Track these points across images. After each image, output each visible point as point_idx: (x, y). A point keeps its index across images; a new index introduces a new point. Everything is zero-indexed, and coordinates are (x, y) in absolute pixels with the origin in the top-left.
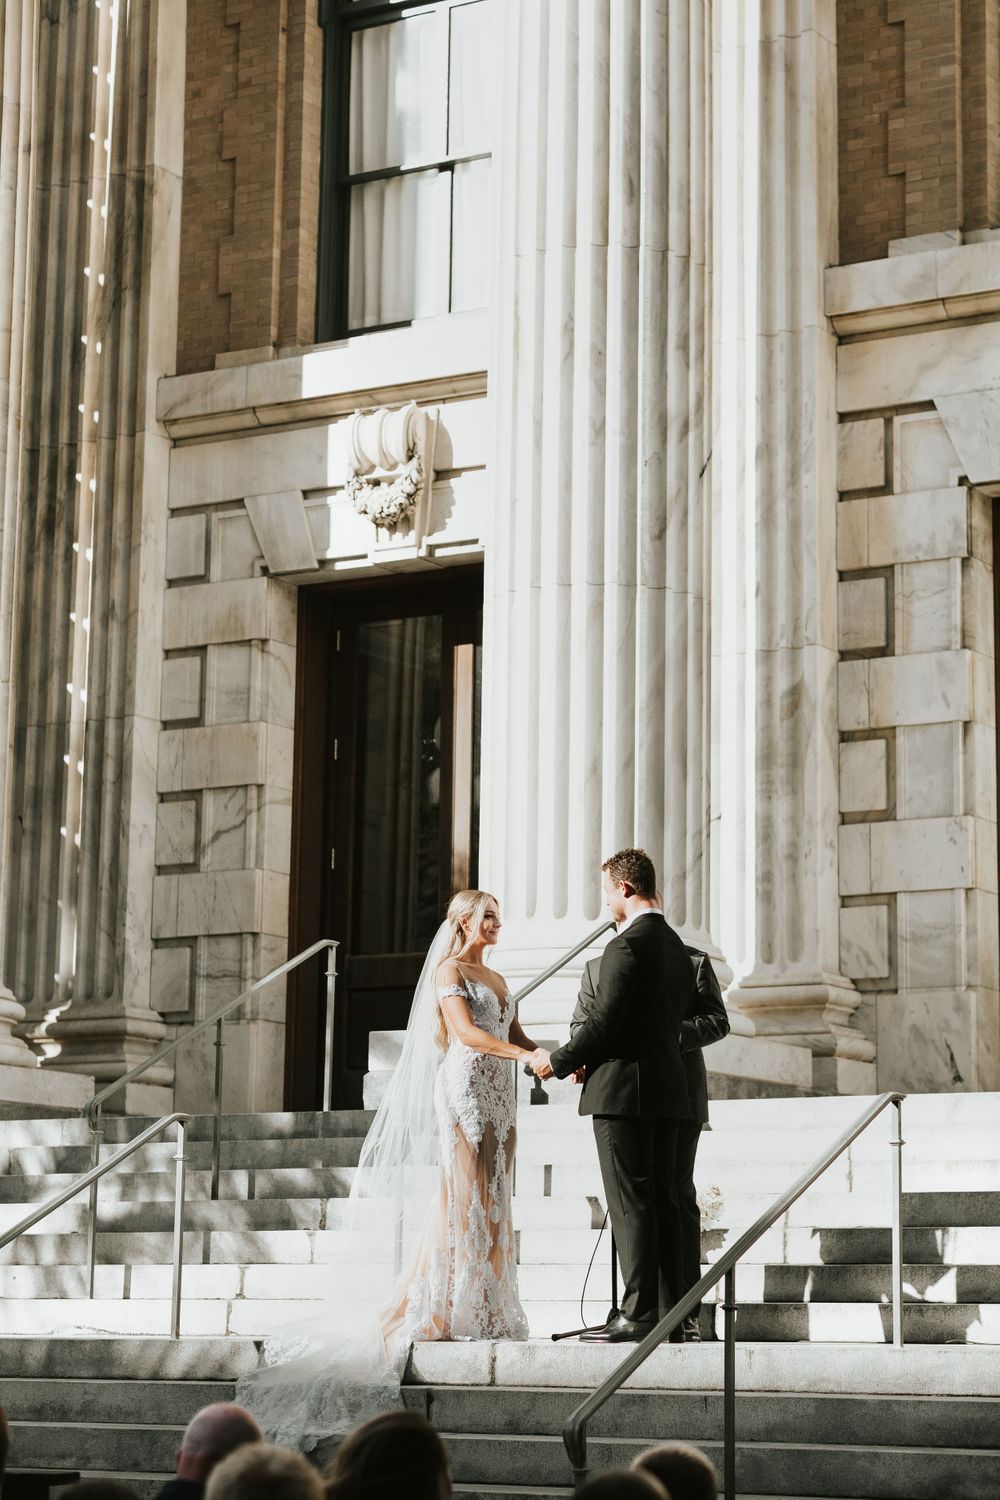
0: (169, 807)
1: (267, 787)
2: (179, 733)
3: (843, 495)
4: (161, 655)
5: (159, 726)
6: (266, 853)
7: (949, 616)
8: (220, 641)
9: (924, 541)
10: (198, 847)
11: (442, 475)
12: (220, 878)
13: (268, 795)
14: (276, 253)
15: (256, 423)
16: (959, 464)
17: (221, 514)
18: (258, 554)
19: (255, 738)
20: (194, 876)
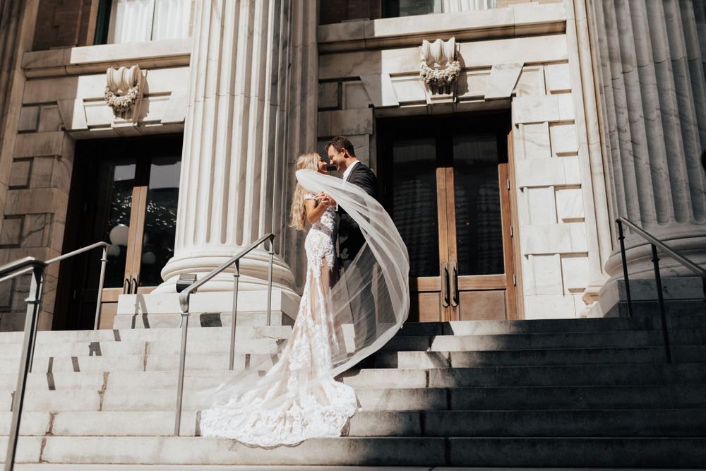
0: (9, 221)
1: (55, 215)
2: (17, 191)
3: (320, 110)
4: (12, 160)
5: (8, 188)
6: (52, 242)
7: (365, 156)
8: (40, 155)
9: (355, 127)
10: (21, 238)
11: (146, 96)
12: (29, 249)
13: (56, 218)
14: (80, 13)
15: (65, 73)
16: (370, 100)
17: (46, 107)
18: (61, 122)
19: (52, 194)
20: (17, 249)
